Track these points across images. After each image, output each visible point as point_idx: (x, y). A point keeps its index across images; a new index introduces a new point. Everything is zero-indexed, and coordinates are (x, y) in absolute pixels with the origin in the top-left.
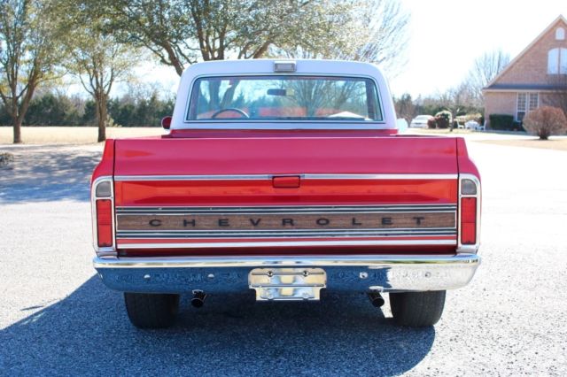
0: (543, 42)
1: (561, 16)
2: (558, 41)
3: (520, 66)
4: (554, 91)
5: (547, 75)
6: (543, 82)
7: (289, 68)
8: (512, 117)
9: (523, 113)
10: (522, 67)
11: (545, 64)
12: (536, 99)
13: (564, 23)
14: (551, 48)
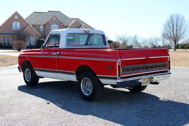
0: (11, 19)
1: (16, 11)
2: (15, 19)
3: (3, 27)
4: (16, 36)
5: (13, 30)
6: (11, 33)
7: (88, 32)
8: (2, 44)
9: (5, 43)
10: (4, 28)
11: (12, 26)
12: (9, 38)
13: (17, 14)
14: (14, 22)
